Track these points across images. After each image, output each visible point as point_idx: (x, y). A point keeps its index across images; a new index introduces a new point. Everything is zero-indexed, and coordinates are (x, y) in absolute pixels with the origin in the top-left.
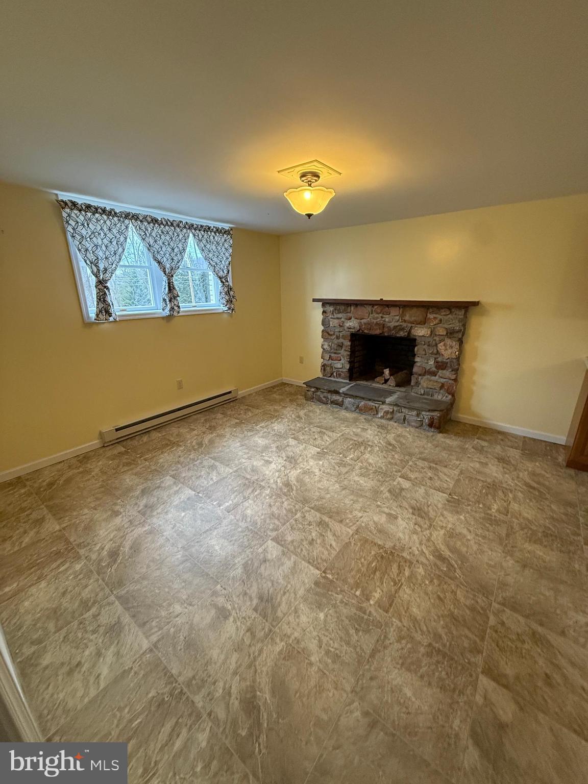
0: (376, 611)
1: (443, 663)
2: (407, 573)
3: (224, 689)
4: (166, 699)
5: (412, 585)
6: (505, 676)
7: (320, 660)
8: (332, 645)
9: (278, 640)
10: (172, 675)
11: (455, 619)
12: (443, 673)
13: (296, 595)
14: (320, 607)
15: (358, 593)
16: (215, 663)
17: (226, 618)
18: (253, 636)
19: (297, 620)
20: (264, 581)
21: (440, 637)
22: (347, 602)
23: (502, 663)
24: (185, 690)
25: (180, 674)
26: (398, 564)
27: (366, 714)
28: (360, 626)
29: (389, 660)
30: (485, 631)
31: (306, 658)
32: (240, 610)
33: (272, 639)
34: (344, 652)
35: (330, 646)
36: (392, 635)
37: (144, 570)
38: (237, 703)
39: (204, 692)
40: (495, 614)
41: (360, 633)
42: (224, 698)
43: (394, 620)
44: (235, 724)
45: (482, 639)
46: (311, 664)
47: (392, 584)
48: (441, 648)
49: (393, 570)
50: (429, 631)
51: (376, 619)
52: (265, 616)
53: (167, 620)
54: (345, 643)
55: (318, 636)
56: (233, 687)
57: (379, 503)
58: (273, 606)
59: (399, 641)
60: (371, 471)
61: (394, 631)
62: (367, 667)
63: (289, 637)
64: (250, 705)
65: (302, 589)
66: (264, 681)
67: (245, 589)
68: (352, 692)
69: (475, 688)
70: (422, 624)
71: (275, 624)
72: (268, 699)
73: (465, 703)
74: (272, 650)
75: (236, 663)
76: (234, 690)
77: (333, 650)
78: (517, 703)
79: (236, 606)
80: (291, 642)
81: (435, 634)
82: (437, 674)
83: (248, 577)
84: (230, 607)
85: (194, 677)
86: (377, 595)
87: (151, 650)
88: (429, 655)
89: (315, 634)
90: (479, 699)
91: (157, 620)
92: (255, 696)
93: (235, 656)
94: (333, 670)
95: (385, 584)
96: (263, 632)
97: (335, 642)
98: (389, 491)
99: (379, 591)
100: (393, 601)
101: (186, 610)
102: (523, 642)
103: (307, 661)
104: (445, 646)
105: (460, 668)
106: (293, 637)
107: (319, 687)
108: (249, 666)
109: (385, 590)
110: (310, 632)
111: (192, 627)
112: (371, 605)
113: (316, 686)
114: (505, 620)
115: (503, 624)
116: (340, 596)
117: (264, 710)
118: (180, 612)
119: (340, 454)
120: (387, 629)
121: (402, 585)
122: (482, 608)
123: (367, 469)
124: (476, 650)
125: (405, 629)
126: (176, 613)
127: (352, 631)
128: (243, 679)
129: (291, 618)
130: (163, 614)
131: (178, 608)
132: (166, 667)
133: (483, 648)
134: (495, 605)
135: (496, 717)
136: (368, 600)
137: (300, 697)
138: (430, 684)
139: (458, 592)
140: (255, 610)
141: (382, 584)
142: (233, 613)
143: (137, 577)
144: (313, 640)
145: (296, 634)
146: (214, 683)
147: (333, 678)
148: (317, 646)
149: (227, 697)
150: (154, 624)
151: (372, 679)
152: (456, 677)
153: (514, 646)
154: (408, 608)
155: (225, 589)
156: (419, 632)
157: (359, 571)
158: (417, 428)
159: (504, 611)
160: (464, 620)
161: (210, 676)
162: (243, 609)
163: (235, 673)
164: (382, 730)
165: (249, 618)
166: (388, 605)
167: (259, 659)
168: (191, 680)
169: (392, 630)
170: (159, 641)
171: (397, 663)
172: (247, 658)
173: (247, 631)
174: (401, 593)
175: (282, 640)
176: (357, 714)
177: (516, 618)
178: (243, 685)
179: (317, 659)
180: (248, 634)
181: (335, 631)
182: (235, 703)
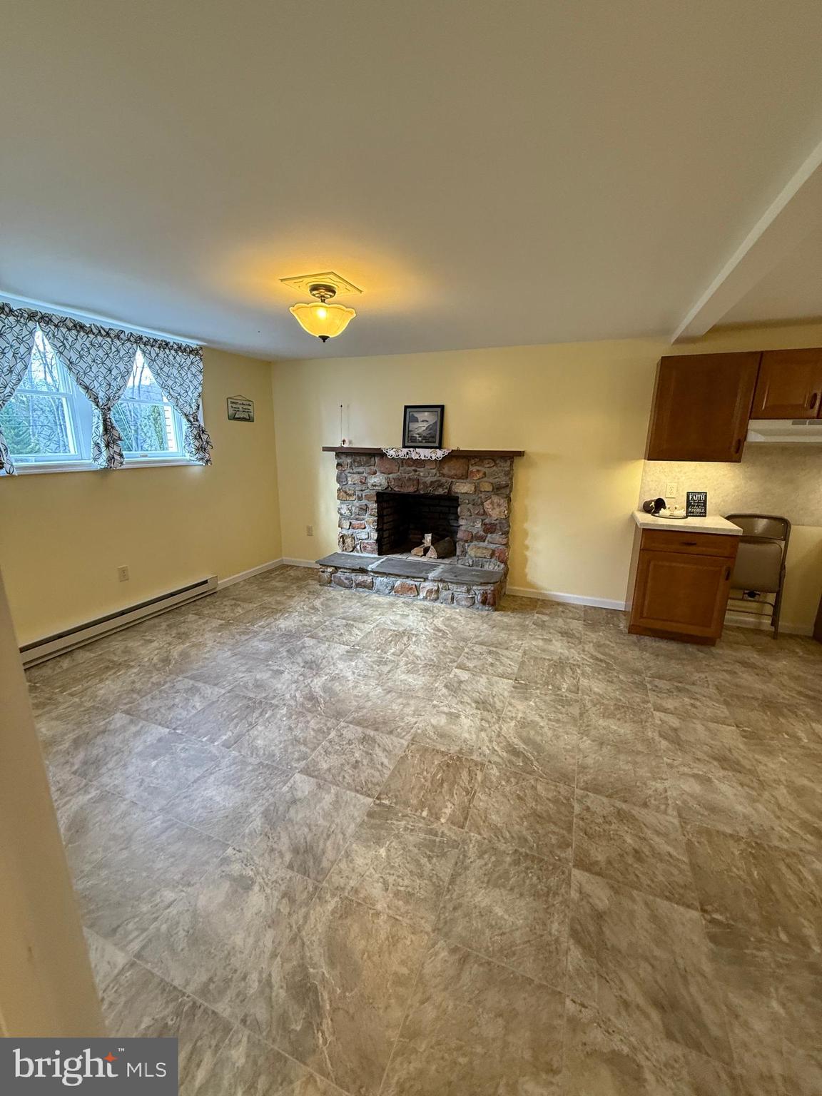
0: (450, 829)
1: (533, 868)
2: (479, 778)
3: (260, 981)
4: (170, 1023)
5: (487, 790)
6: (597, 863)
7: (388, 906)
8: (401, 884)
9: (328, 897)
10: (175, 988)
11: (539, 816)
12: (535, 878)
13: (344, 835)
14: (379, 841)
15: (425, 814)
16: (241, 952)
17: (248, 888)
18: (292, 901)
19: (351, 865)
20: (296, 827)
21: (526, 840)
22: (413, 828)
23: (592, 852)
24: (200, 1001)
25: (187, 983)
26: (467, 770)
27: (454, 950)
28: (432, 851)
29: (473, 881)
30: (571, 823)
31: (370, 909)
32: (267, 873)
33: (320, 898)
34: (417, 887)
35: (399, 885)
36: (472, 851)
37: (99, 856)
38: (283, 993)
39: (231, 993)
40: (580, 801)
41: (434, 860)
42: (262, 992)
43: (472, 834)
44: (283, 1021)
45: (570, 830)
46: (377, 914)
47: (464, 793)
48: (528, 851)
49: (463, 777)
50: (512, 837)
51: (451, 838)
52: (305, 872)
53: (154, 916)
54: (418, 877)
55: (382, 877)
56: (273, 975)
57: (435, 702)
58: (315, 857)
59: (480, 857)
60: (420, 666)
61: (474, 847)
62: (447, 897)
63: (343, 889)
64: (303, 990)
65: (353, 826)
66: (317, 954)
67: (270, 844)
68: (434, 931)
69: (569, 885)
70: (504, 831)
71: (320, 878)
72: (325, 972)
73: (561, 903)
74: (321, 911)
75: (273, 942)
76: (276, 979)
77: (402, 889)
78: (612, 887)
79: (261, 869)
80: (346, 894)
81: (519, 838)
82: (528, 881)
83: (273, 827)
84: (251, 873)
85: (211, 980)
86: (448, 811)
87: (133, 965)
88: (516, 863)
89: (377, 876)
90: (574, 895)
91: (137, 919)
92: (307, 976)
93: (270, 934)
94: (407, 912)
95: (455, 796)
96: (306, 893)
97: (405, 878)
98: (446, 686)
99: (449, 805)
100: (468, 814)
101: (183, 894)
102: (610, 823)
103: (371, 912)
104: (531, 848)
105: (551, 868)
106: (349, 888)
107: (392, 938)
108: (293, 941)
109: (456, 802)
110: (371, 876)
111: (195, 915)
112: (442, 824)
113: (387, 938)
114: (589, 804)
115: (588, 809)
116: (403, 823)
117: (322, 989)
118: (173, 899)
119: (378, 649)
120: (466, 847)
121: (475, 792)
122: (565, 798)
123: (415, 663)
124: (565, 845)
125: (486, 841)
126: (166, 903)
127: (424, 861)
128: (286, 960)
129: (343, 865)
130: (145, 908)
131: (169, 895)
132: (162, 980)
133: (572, 839)
134: (578, 791)
135: (593, 907)
136: (438, 819)
137: (369, 957)
138: (521, 895)
139: (539, 787)
140: (290, 867)
141: (453, 796)
142: (259, 879)
143: (87, 868)
144: (375, 885)
145: (352, 883)
146: (244, 978)
147: (408, 921)
148: (383, 890)
149: (267, 990)
150: (130, 926)
151: (455, 909)
152: (547, 879)
153: (602, 830)
154: (486, 817)
155: (239, 851)
156: (503, 841)
157: (422, 787)
158: (468, 607)
159: (587, 795)
160: (549, 815)
161: (236, 971)
162: (272, 870)
163: (274, 955)
164: (475, 962)
165: (282, 880)
166: (462, 820)
167: (306, 928)
168: (206, 985)
169: (471, 846)
170: (143, 948)
171: (483, 882)
172: (288, 930)
173: (283, 897)
174: (475, 802)
175: (333, 895)
176: (444, 954)
177: (600, 800)
178: (288, 966)
179: (386, 906)
180: (285, 901)
181: (402, 865)
182: (281, 994)
